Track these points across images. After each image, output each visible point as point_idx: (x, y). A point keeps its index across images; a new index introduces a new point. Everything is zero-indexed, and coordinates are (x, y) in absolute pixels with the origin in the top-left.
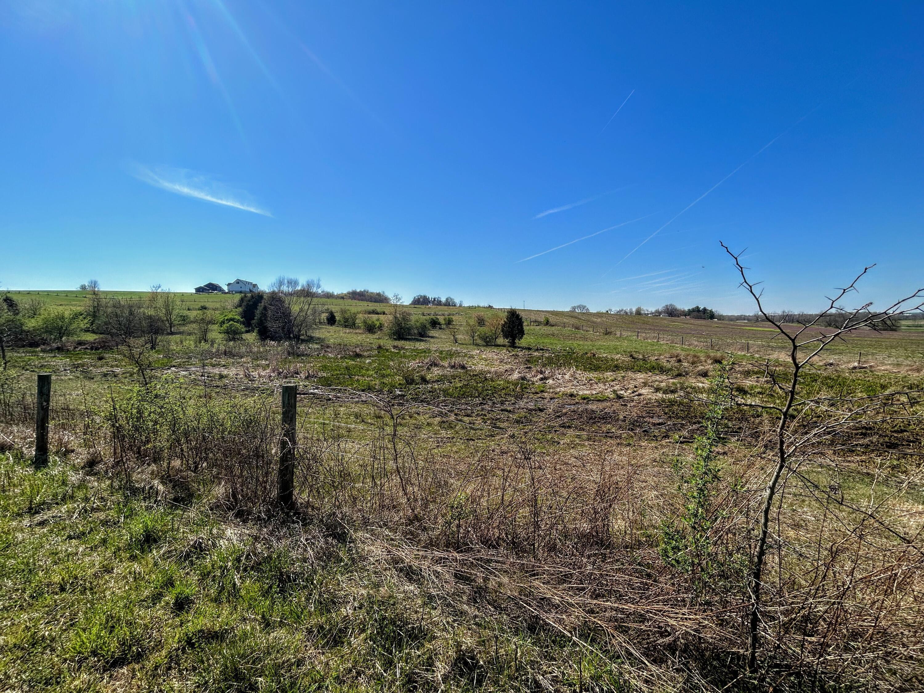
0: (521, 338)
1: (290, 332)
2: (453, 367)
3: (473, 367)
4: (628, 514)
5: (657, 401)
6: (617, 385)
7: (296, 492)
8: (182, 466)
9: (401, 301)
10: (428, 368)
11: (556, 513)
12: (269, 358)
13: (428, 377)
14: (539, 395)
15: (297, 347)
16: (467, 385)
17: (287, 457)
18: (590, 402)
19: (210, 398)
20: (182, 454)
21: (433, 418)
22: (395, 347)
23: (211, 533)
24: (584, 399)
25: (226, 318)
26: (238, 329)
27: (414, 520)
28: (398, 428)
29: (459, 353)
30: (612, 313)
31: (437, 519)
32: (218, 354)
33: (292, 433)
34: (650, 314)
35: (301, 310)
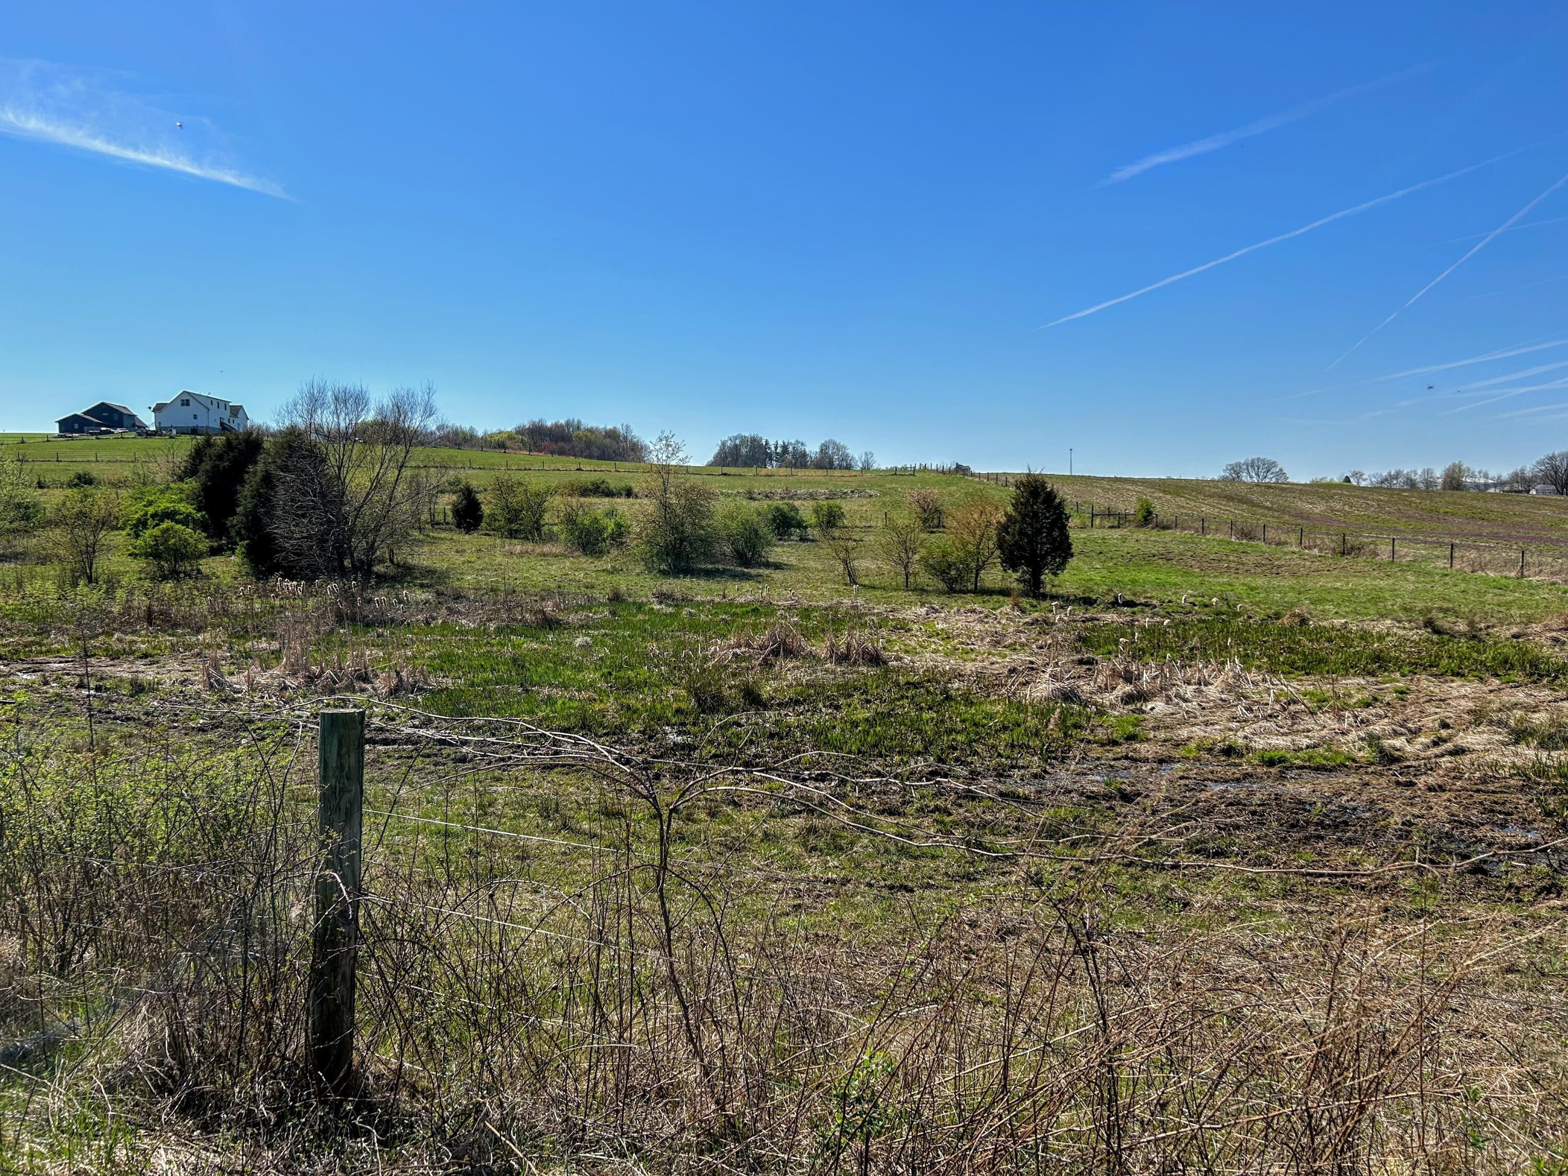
0: (1062, 566)
1: (342, 550)
2: (843, 658)
3: (907, 659)
4: (1422, 1138)
5: (1520, 772)
6: (1381, 717)
7: (360, 1042)
8: (24, 956)
9: (681, 455)
10: (765, 660)
11: (1178, 1126)
12: (279, 631)
13: (766, 690)
14: (1121, 750)
15: (363, 599)
16: (889, 715)
17: (334, 933)
18: (1290, 774)
19: (105, 754)
20: (25, 920)
21: (783, 816)
22: (663, 597)
23: (110, 1160)
24: (1271, 763)
25: (151, 510)
26: (186, 543)
27: (723, 1136)
28: (676, 849)
29: (861, 616)
30: (1363, 484)
31: (796, 1132)
32: (126, 622)
33: (351, 859)
34: (1495, 485)
35: (377, 485)
